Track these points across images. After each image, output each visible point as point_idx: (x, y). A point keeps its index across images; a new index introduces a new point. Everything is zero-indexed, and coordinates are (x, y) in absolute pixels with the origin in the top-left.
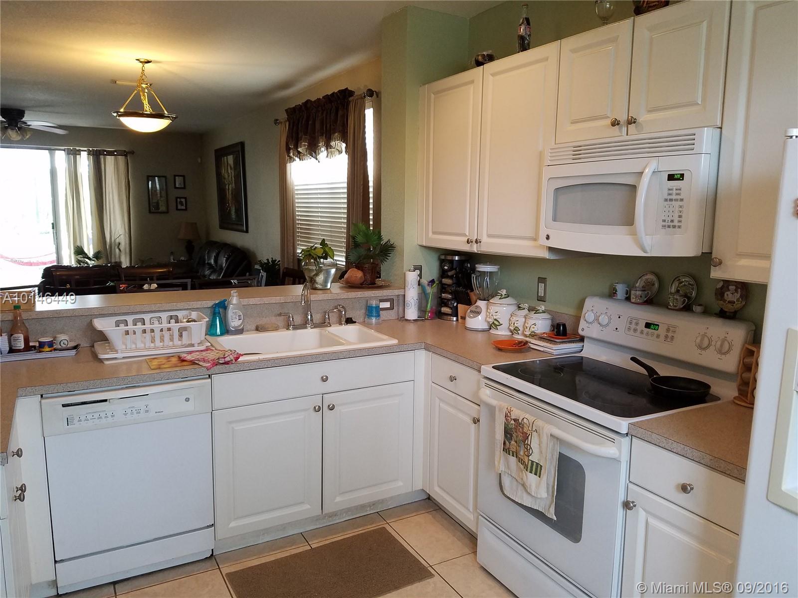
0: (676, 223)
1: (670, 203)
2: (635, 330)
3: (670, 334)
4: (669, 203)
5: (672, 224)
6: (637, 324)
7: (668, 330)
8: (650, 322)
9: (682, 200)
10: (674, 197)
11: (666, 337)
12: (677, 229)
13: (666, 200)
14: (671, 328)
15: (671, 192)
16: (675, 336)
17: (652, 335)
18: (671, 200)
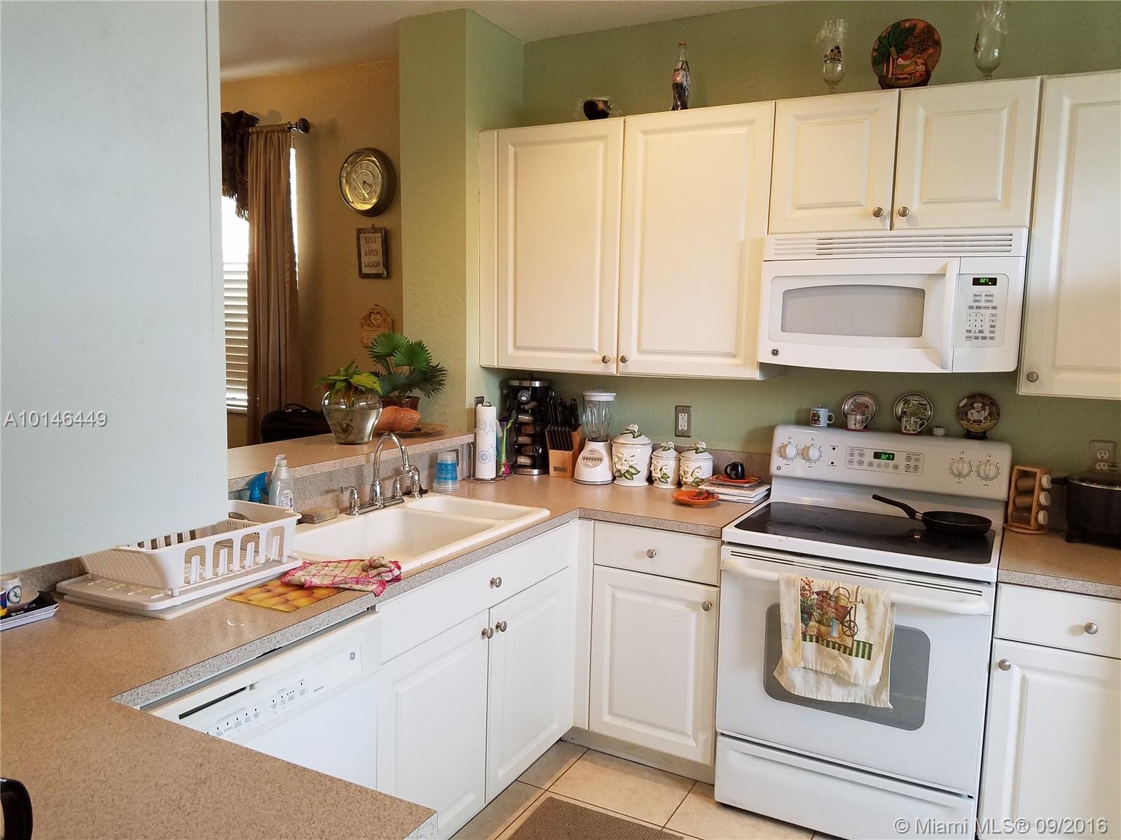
0: (987, 334)
1: (978, 311)
2: (861, 463)
3: (912, 464)
4: (975, 310)
5: (981, 335)
6: (861, 455)
7: (909, 458)
8: (880, 451)
9: (994, 308)
10: (982, 304)
11: (908, 467)
12: (987, 341)
13: (971, 307)
14: (913, 457)
15: (978, 298)
16: (920, 465)
17: (887, 466)
18: (977, 307)
